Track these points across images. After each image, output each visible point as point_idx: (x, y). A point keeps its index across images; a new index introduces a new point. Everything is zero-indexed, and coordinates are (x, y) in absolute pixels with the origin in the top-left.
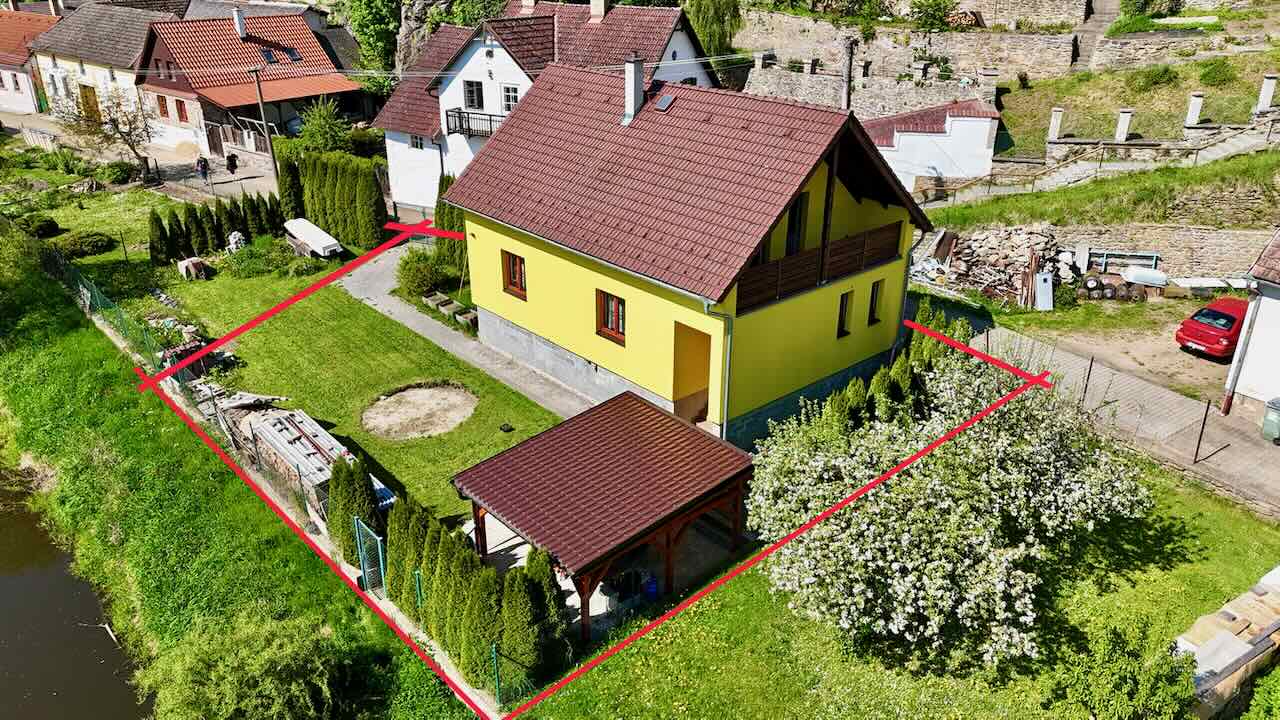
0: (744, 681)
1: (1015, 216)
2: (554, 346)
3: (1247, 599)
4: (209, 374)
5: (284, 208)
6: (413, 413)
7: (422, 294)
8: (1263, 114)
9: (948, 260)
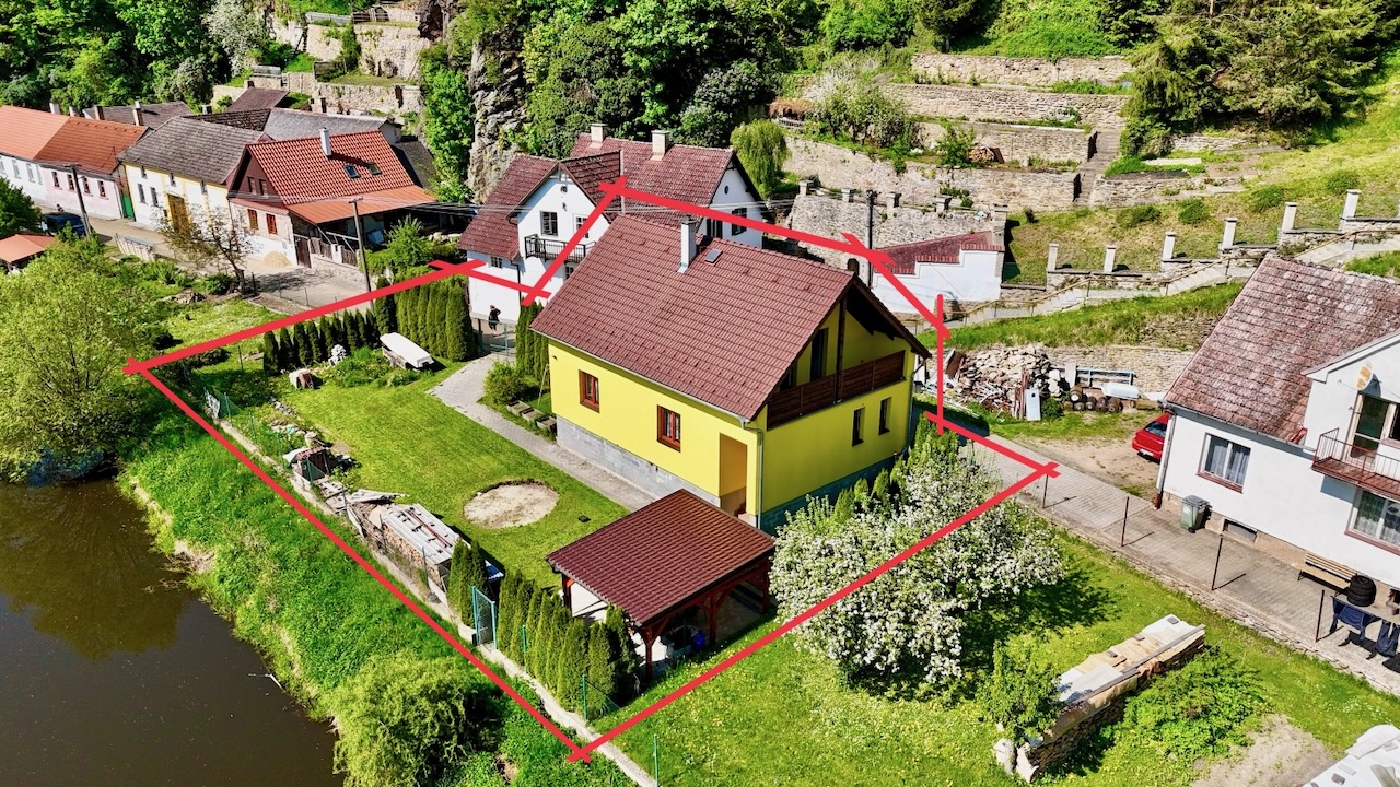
0: (765, 705)
1: (1015, 337)
2: (622, 450)
3: (1130, 642)
4: (331, 474)
5: (379, 323)
6: (505, 507)
7: (506, 402)
8: (1227, 251)
9: (957, 376)
